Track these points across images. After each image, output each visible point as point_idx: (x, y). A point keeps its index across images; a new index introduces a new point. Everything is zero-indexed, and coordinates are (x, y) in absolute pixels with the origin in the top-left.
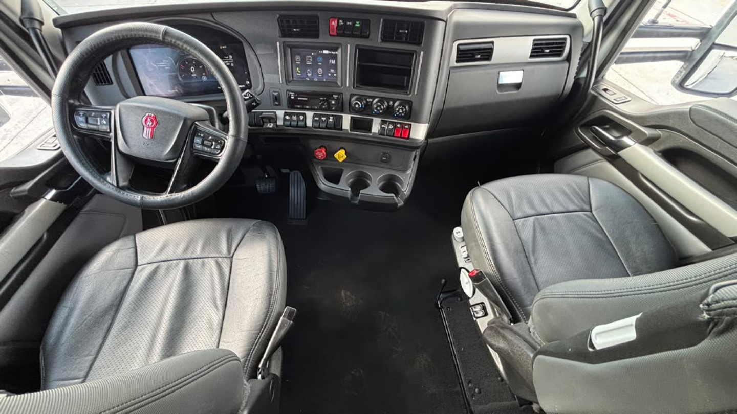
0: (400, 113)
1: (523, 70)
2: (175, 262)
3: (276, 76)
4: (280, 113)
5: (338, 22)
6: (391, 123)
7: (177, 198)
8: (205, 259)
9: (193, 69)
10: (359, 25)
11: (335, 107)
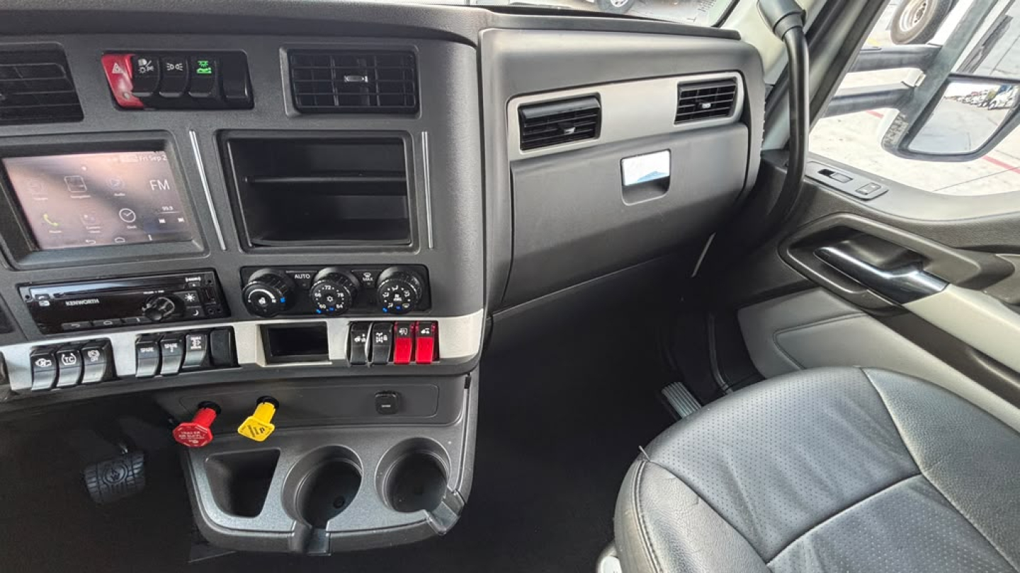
0: (396, 304)
1: (669, 150)
4: (17, 354)
5: (135, 68)
10: (208, 71)
11: (198, 309)
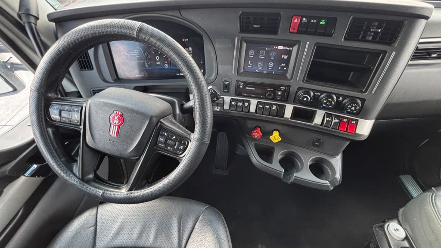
0: (353, 110)
3: (229, 67)
4: (227, 99)
5: (301, 20)
6: (337, 117)
9: (157, 58)
10: (323, 23)
11: (280, 97)
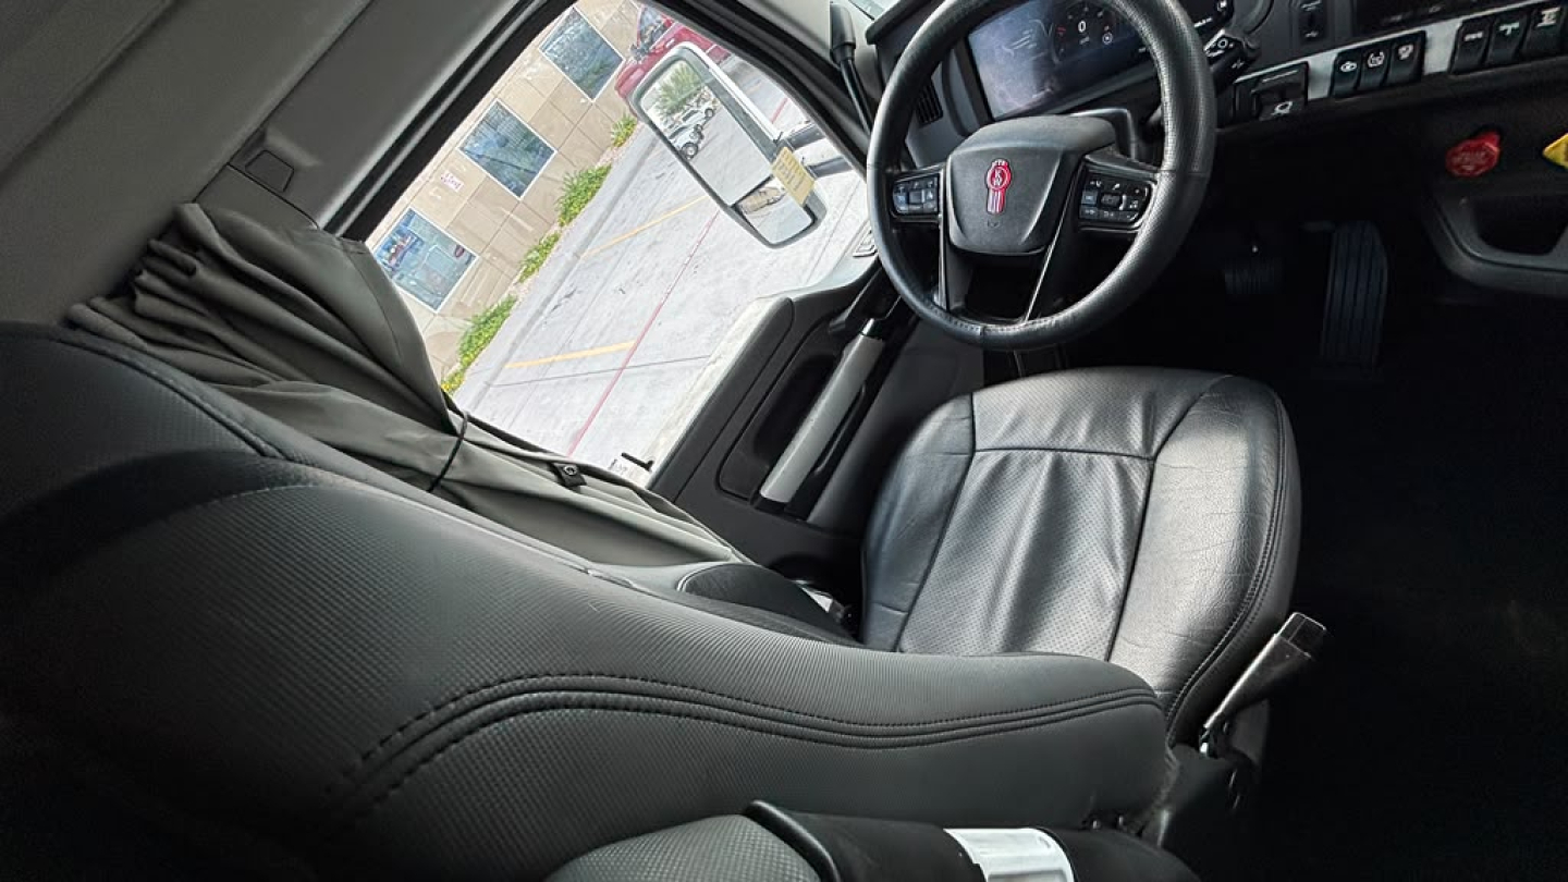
2: (1035, 452)
4: (1323, 62)
7: (1044, 328)
8: (1093, 455)
9: (1082, 27)
